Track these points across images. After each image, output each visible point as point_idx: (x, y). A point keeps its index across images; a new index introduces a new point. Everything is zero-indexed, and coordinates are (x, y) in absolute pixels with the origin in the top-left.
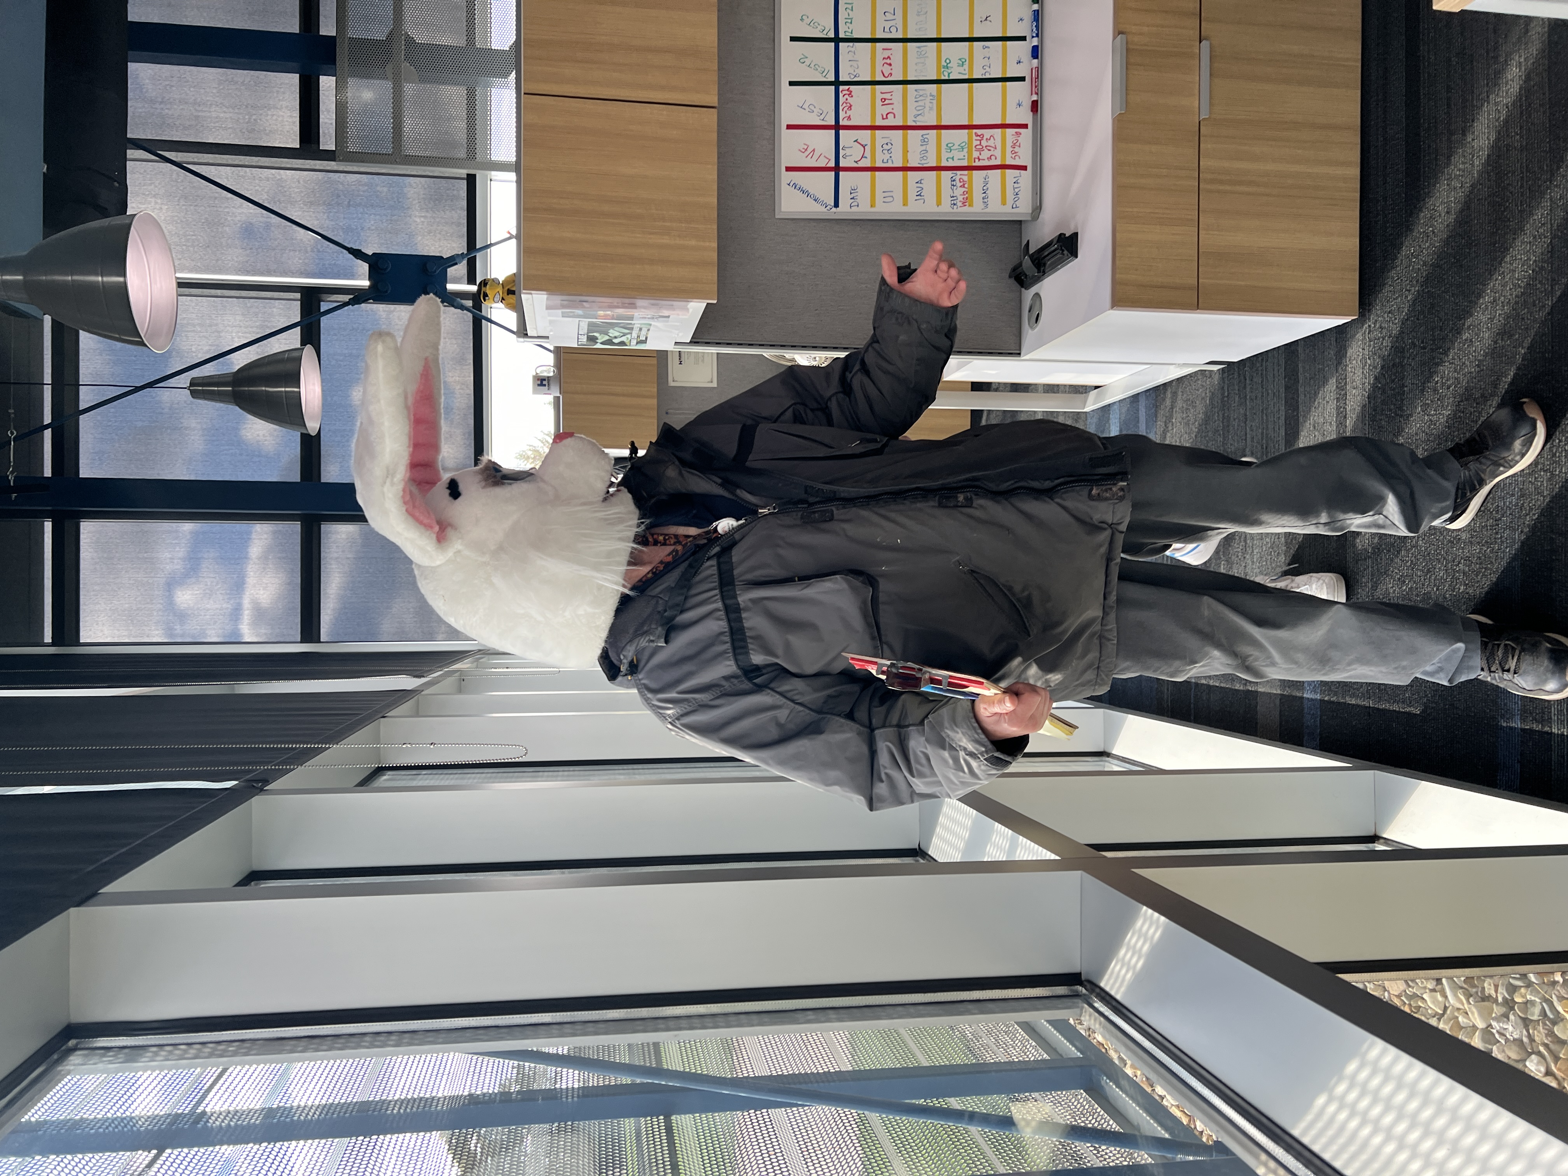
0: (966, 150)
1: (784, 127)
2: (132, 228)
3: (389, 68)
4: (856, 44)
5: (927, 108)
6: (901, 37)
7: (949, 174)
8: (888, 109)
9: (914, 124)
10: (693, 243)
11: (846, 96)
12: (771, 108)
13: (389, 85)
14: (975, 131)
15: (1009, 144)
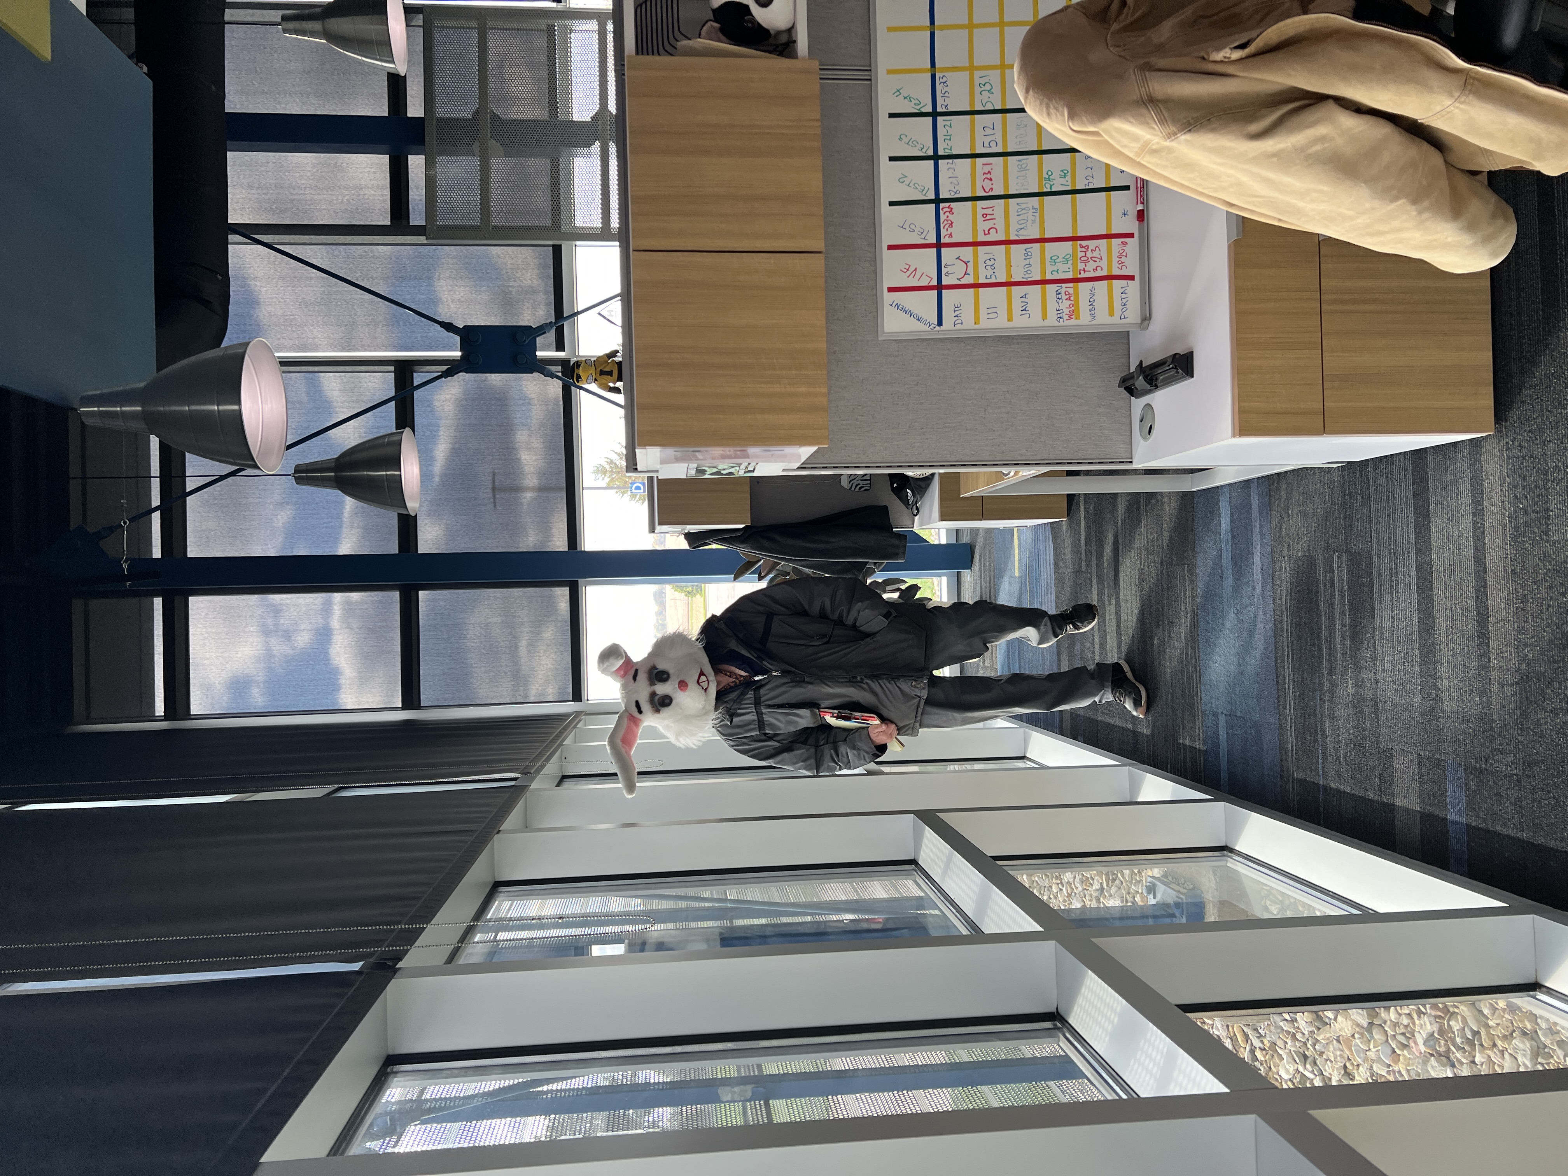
0: (1070, 262)
1: (885, 247)
2: (246, 356)
3: (476, 145)
4: (956, 160)
5: (1030, 221)
6: (1001, 151)
7: (1054, 287)
8: (990, 224)
9: (1016, 238)
10: (803, 389)
11: (947, 214)
12: (872, 230)
13: (476, 161)
14: (1079, 242)
15: (1115, 254)
